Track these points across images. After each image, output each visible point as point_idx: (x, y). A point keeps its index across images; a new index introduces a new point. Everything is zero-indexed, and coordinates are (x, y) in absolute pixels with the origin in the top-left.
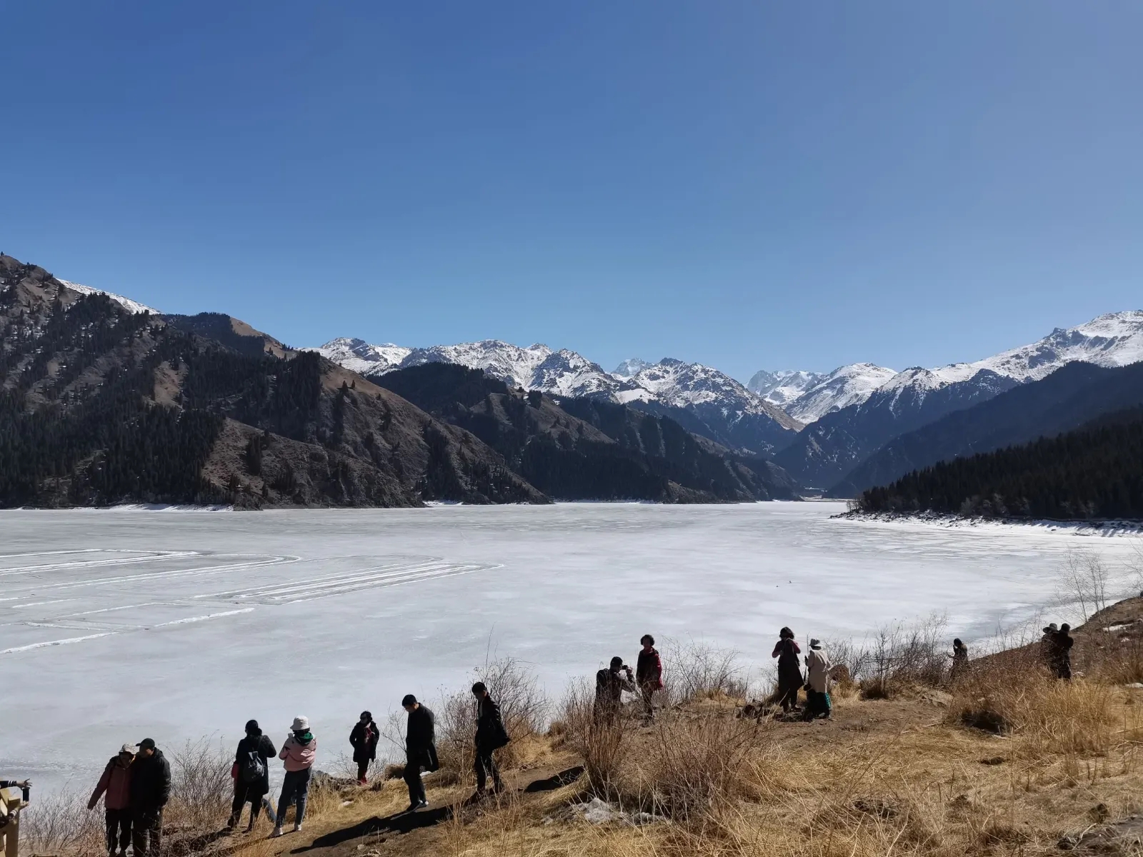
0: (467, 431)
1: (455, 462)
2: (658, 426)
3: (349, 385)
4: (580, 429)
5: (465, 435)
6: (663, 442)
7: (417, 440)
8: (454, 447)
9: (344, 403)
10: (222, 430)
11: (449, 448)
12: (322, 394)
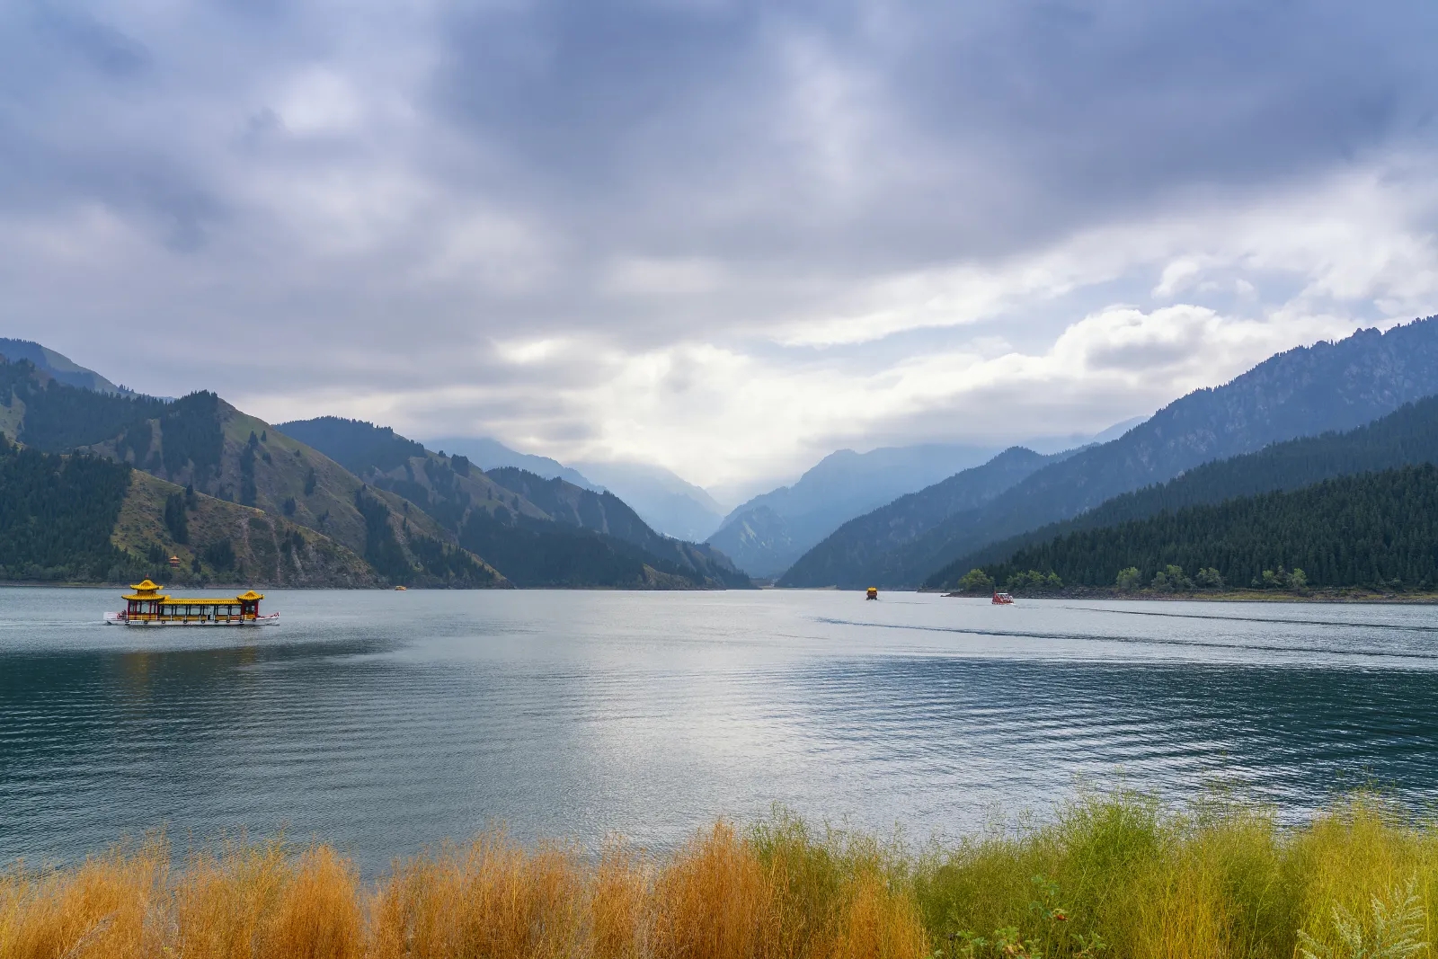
0: (406, 500)
1: (400, 538)
2: (600, 504)
3: (259, 436)
4: (515, 504)
5: (405, 505)
6: (605, 521)
7: (349, 509)
8: (396, 518)
9: (254, 459)
10: (130, 484)
11: (390, 520)
12: (226, 447)
